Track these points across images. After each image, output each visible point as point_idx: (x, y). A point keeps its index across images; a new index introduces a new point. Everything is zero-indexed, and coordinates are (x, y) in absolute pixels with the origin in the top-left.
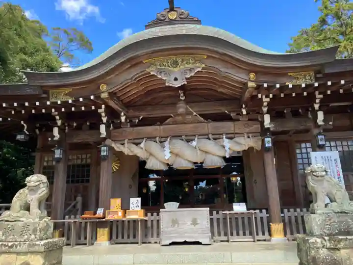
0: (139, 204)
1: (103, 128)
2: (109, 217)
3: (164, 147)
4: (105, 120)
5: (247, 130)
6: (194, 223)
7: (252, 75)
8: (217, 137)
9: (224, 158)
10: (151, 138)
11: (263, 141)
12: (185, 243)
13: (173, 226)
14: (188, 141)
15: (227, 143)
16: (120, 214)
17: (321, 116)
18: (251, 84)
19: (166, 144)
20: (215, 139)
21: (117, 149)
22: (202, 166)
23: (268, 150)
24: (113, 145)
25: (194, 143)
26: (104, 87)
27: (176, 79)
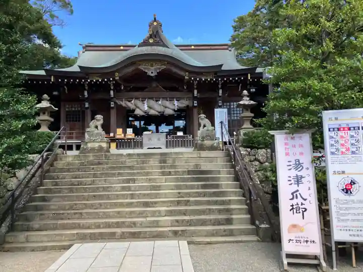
0: (132, 131)
1: (112, 93)
2: (118, 137)
3: (144, 103)
4: (112, 88)
5: (186, 96)
6: (159, 139)
7: (187, 73)
8: (171, 99)
9: (174, 110)
10: (137, 98)
11: (193, 103)
12: (154, 148)
13: (149, 141)
14: (157, 101)
15: (176, 103)
16: (123, 135)
17: (221, 91)
18: (186, 78)
19: (145, 102)
20: (170, 100)
21: (119, 104)
22: (163, 114)
23: (196, 107)
24: (117, 101)
25: (160, 102)
26: (117, 74)
27: (152, 73)
